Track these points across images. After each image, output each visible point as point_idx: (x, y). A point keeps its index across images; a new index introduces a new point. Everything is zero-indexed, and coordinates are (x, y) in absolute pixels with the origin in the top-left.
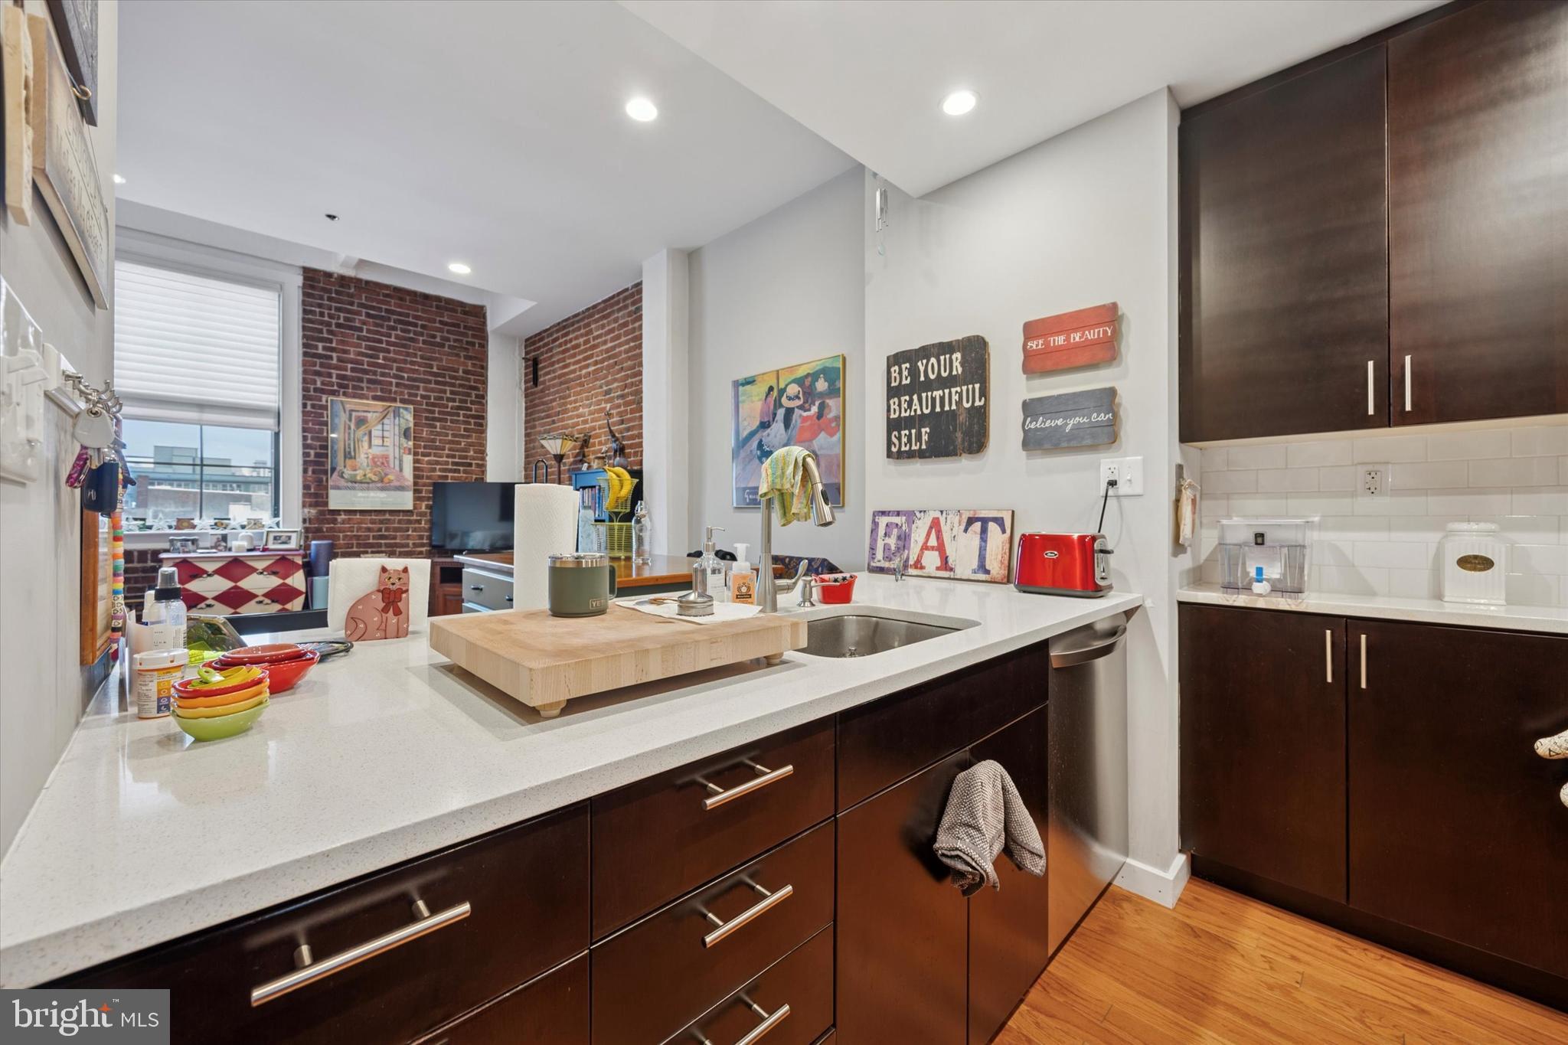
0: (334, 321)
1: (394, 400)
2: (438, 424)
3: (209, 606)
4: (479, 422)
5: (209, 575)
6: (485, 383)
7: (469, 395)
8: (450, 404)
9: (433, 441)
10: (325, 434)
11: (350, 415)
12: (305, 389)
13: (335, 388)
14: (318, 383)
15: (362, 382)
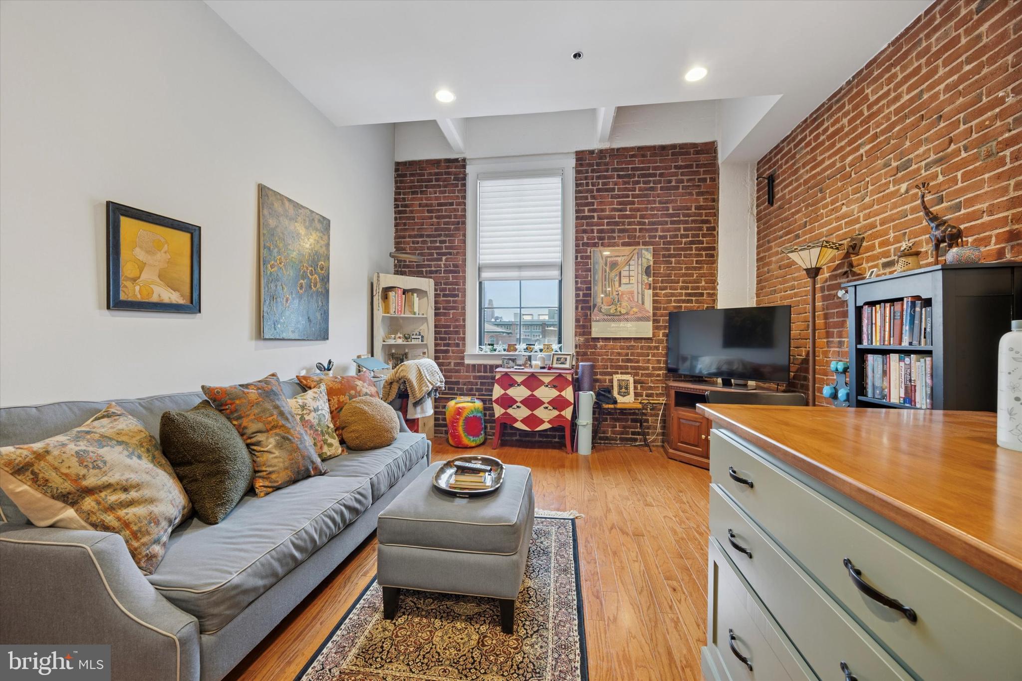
0: (595, 188)
1: (638, 244)
2: (673, 260)
3: (518, 407)
5: (519, 385)
6: (716, 215)
7: (701, 229)
8: (684, 240)
9: (669, 275)
10: (589, 278)
11: (606, 261)
12: (577, 245)
13: (596, 241)
14: (585, 239)
15: (615, 233)
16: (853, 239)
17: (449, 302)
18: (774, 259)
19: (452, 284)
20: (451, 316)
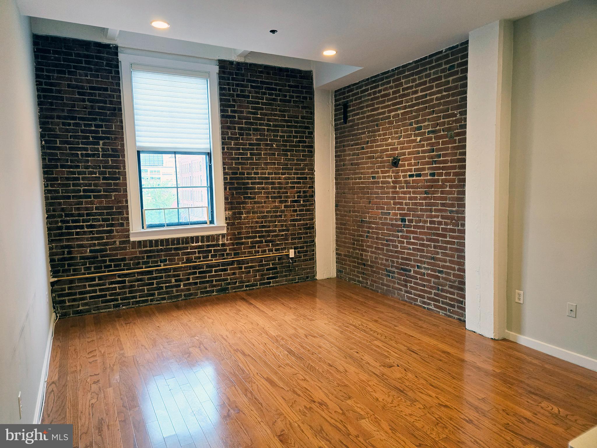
0: (235, 93)
2: (289, 153)
6: (313, 123)
7: (304, 132)
8: (295, 139)
9: (287, 164)
12: (223, 138)
13: (238, 136)
14: (230, 134)
15: (251, 131)
17: (110, 185)
18: (347, 158)
19: (112, 167)
20: (113, 198)
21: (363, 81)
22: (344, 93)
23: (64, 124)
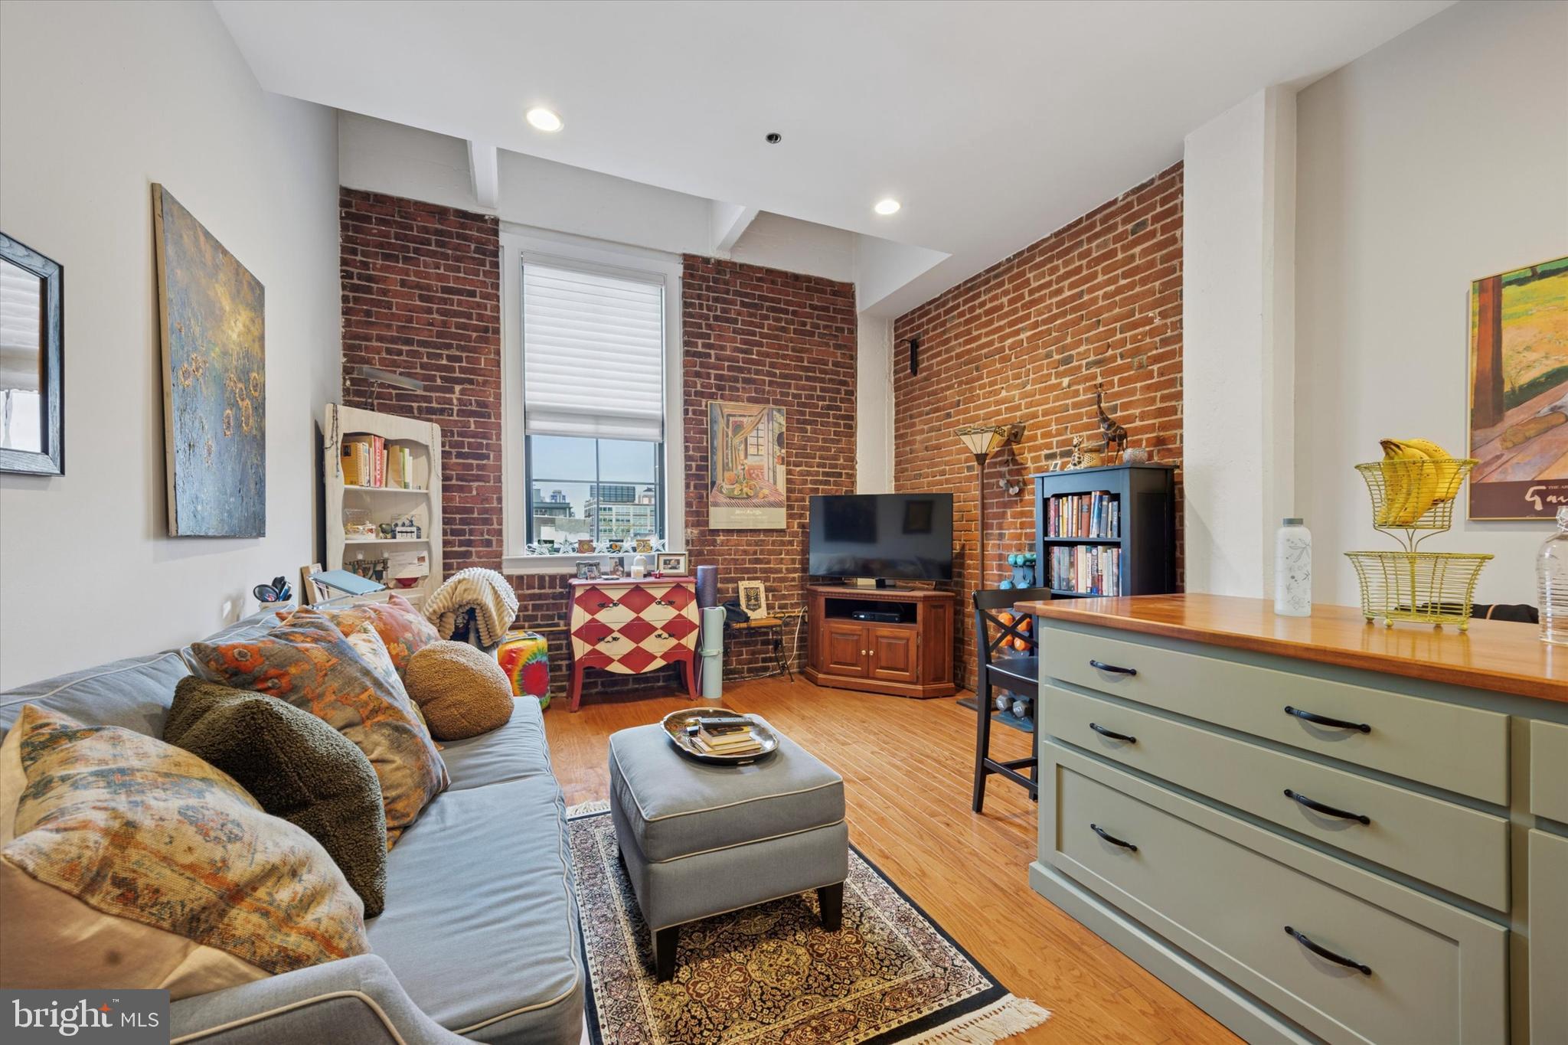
0: (711, 314)
1: (767, 401)
2: (809, 427)
3: (615, 639)
4: (849, 421)
5: (615, 605)
6: (854, 376)
7: (838, 391)
8: (821, 403)
9: (804, 448)
10: (705, 444)
11: (728, 420)
12: (686, 394)
13: (714, 390)
14: (699, 385)
15: (738, 382)
16: (1014, 427)
17: (470, 467)
18: (918, 438)
19: (475, 435)
20: (474, 493)
21: (949, 292)
22: (912, 321)
23: (389, 351)
